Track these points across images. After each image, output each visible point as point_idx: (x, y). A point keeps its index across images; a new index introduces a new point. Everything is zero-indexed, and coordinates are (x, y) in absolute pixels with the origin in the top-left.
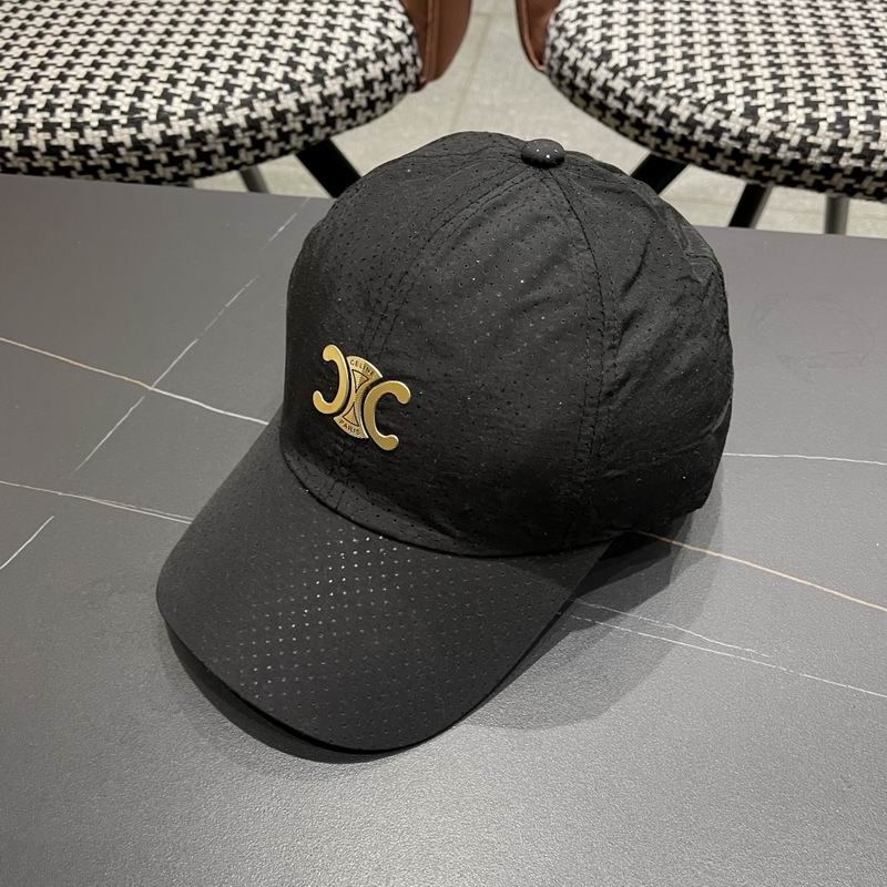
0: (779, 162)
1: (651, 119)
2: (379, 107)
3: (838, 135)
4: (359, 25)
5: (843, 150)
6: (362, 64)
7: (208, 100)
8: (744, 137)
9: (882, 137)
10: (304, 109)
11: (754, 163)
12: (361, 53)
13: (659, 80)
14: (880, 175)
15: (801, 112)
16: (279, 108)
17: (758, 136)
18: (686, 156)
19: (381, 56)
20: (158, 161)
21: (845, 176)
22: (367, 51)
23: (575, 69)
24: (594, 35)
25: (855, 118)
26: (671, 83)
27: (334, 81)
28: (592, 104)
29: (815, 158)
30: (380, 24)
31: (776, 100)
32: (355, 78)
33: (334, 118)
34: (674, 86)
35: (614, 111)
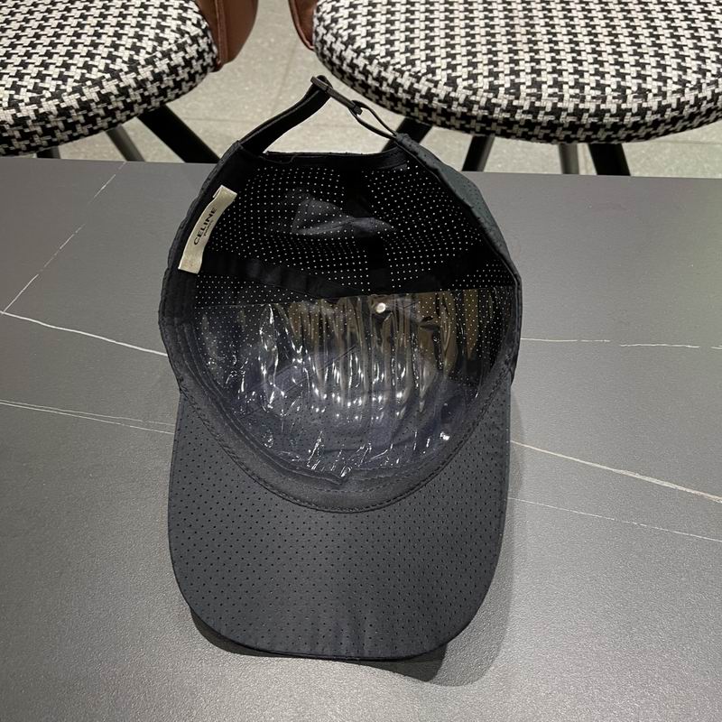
0: (475, 117)
1: (384, 88)
2: (185, 86)
3: (512, 97)
4: (163, 23)
5: (517, 107)
6: (166, 54)
7: (47, 89)
8: (448, 100)
9: (543, 98)
10: (124, 91)
11: (457, 119)
12: (166, 46)
13: (389, 58)
14: (545, 125)
15: (486, 80)
16: (103, 92)
17: (457, 99)
18: (412, 114)
19: (181, 47)
20: (14, 137)
21: (520, 126)
22: (170, 44)
23: (331, 50)
24: (343, 23)
25: (524, 83)
26: (397, 60)
27: (145, 69)
28: (345, 76)
29: (497, 114)
30: (180, 23)
31: (469, 72)
32: (162, 66)
33: (149, 97)
34: (399, 63)
35: (360, 82)
